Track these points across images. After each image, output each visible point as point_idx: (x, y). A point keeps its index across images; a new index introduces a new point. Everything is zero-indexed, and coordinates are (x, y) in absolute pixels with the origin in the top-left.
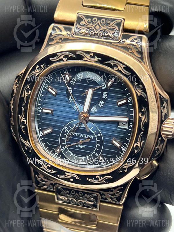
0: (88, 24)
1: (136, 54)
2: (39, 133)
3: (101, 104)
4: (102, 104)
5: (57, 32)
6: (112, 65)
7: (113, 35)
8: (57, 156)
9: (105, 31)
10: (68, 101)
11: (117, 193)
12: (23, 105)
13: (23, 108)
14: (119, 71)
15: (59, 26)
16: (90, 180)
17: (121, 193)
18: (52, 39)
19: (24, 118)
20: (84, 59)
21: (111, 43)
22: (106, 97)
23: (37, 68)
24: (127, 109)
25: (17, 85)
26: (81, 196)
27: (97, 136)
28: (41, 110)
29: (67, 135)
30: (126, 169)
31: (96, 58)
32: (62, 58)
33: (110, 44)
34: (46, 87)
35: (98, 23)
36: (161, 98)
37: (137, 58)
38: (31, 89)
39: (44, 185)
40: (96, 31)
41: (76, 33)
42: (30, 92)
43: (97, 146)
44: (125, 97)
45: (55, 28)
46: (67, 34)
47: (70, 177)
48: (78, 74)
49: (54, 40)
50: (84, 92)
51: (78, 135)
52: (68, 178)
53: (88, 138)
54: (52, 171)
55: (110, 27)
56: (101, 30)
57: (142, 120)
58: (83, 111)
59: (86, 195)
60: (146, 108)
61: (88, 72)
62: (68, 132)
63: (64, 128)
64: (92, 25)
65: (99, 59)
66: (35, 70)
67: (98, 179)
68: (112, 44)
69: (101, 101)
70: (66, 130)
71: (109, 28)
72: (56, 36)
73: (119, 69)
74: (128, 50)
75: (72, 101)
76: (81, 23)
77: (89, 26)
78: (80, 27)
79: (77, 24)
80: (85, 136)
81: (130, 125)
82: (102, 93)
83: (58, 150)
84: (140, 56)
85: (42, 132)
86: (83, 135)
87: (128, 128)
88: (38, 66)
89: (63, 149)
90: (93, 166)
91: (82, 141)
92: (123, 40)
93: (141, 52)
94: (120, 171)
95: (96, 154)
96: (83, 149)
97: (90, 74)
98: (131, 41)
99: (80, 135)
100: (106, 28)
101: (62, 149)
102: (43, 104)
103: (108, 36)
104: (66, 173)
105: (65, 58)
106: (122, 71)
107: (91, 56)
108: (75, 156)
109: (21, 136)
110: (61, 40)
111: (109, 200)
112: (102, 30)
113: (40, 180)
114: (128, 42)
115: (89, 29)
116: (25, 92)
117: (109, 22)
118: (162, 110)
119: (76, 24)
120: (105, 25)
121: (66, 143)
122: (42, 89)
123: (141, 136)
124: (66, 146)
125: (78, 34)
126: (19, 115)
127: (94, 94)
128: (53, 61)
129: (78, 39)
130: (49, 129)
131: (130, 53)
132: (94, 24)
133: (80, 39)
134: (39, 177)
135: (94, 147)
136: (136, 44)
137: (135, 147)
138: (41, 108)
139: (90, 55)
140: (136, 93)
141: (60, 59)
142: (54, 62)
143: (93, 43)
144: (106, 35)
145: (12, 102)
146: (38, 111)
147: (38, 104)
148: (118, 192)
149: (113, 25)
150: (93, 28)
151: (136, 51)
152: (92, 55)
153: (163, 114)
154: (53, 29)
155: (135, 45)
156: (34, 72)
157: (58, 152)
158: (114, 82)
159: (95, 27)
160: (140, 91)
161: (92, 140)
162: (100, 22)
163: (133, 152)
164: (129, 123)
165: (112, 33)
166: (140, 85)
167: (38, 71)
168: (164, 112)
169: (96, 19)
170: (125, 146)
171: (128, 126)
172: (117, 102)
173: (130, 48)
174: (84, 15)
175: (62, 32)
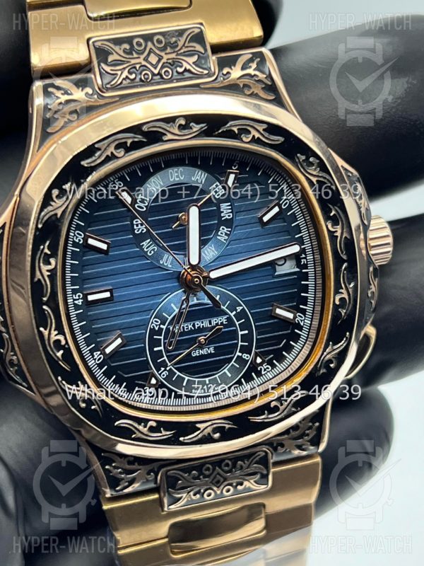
0: (128, 56)
1: (262, 94)
2: (93, 356)
3: (223, 235)
4: (226, 234)
5: (58, 98)
6: (237, 132)
7: (197, 66)
9: (173, 62)
10: (145, 256)
11: (310, 428)
12: (45, 299)
13: (45, 307)
14: (255, 141)
15: (58, 82)
16: (259, 419)
17: (317, 424)
18: (53, 117)
19: (56, 332)
20: (165, 138)
21: (197, 85)
22: (231, 214)
23: (54, 196)
24: (285, 226)
26: (227, 472)
27: (234, 313)
28: (81, 301)
29: (162, 338)
30: (333, 359)
31: (196, 128)
32: (112, 153)
33: (197, 89)
34: (79, 239)
35: (151, 49)
36: (348, 176)
38: (54, 255)
39: (131, 482)
40: (155, 68)
41: (108, 86)
42: (52, 261)
43: (241, 335)
45: (50, 89)
46: (87, 94)
47: (209, 429)
48: (149, 181)
49: (58, 119)
50: (177, 219)
51: (190, 327)
52: (206, 434)
53: (215, 327)
54: (164, 433)
55: (182, 51)
56: (164, 63)
57: (337, 236)
58: (190, 264)
59: (239, 462)
60: (338, 207)
61: (170, 170)
63: (152, 323)
64: (139, 58)
65: (202, 128)
66: (53, 203)
67: (276, 409)
68: (202, 86)
69: (221, 229)
70: (157, 325)
71: (179, 52)
72: (61, 107)
73: (254, 136)
74: (243, 92)
75: (153, 252)
76: (110, 58)
77: (133, 61)
78: (112, 70)
79: (103, 65)
80: (206, 324)
81: (302, 260)
82: (219, 208)
83: (153, 381)
84: (273, 97)
85: (99, 353)
86: (202, 323)
87: (298, 270)
88: (55, 192)
89: (164, 373)
91: (205, 336)
92: (225, 71)
93: (272, 88)
94: (320, 370)
95: (245, 356)
96: (210, 355)
97: (176, 172)
98: (243, 69)
99: (194, 326)
100: (173, 56)
101: (160, 374)
102: (82, 282)
103: (186, 71)
104: (198, 425)
105: (118, 151)
106: (264, 139)
107: (180, 125)
108: (197, 380)
109: (60, 378)
110: (75, 116)
112: (167, 63)
113: (120, 473)
114: (236, 73)
115: (135, 68)
116: (41, 264)
117: (174, 39)
118: (359, 202)
119: (99, 65)
120: (169, 48)
121: (165, 358)
122: (70, 248)
123: (344, 273)
124: (167, 364)
125: (114, 88)
126: (42, 329)
127: (202, 217)
128: (91, 167)
129: (118, 99)
130: (116, 339)
131: (249, 95)
132: (142, 53)
133: (122, 97)
134: (116, 468)
135: (236, 341)
136: (257, 73)
137: (337, 303)
138: (79, 296)
139: (178, 125)
140: (307, 179)
141: (108, 156)
142: (93, 169)
143: (158, 97)
144: (180, 70)
146: (74, 304)
147: (69, 288)
148: (311, 424)
149: (186, 45)
150: (144, 63)
151: (263, 88)
152: (183, 122)
153: (363, 210)
154: (46, 93)
155: (255, 75)
156: (50, 208)
157: (153, 385)
158: (240, 174)
159: (146, 59)
160: (314, 173)
161: (225, 326)
162: (154, 45)
163: (336, 316)
164: (296, 257)
165: (194, 63)
166: (311, 159)
167: (59, 202)
168: (362, 205)
169: (142, 41)
170: (304, 312)
171: (298, 265)
172: (261, 219)
173: (245, 86)
174: (108, 40)
175: (71, 94)
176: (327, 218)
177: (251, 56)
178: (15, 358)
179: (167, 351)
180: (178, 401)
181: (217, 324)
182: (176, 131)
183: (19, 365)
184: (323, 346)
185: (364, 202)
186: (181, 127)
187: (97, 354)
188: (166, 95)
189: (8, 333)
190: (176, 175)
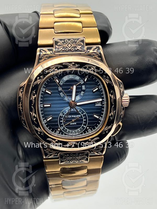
1: (98, 58)
2: (44, 121)
4: (83, 94)
5: (43, 53)
6: (88, 68)
7: (81, 48)
8: (58, 134)
9: (75, 47)
10: (60, 96)
12: (32, 105)
13: (32, 107)
15: (44, 49)
18: (41, 58)
19: (34, 114)
20: (68, 67)
21: (80, 54)
22: (85, 89)
23: (38, 79)
24: (99, 93)
25: (23, 93)
26: (77, 156)
27: (83, 114)
28: (42, 106)
29: (63, 118)
30: (107, 130)
31: (77, 65)
33: (80, 55)
34: (44, 90)
35: (69, 43)
36: (118, 82)
37: (99, 60)
38: (36, 94)
39: (51, 155)
40: (70, 48)
41: (57, 51)
42: (35, 95)
43: (84, 121)
44: (97, 86)
45: (41, 51)
46: (51, 53)
48: (64, 77)
49: (42, 58)
50: (70, 88)
51: (71, 117)
55: (77, 44)
56: (72, 47)
57: (112, 98)
58: (72, 100)
59: (80, 154)
60: (113, 90)
61: (70, 75)
62: (63, 116)
63: (61, 114)
64: (66, 45)
65: (79, 66)
66: (37, 80)
67: (90, 141)
69: (82, 92)
72: (43, 55)
74: (92, 57)
75: (63, 96)
76: (58, 44)
77: (64, 46)
78: (58, 47)
79: (56, 45)
80: (75, 116)
82: (82, 86)
83: (59, 130)
84: (100, 59)
87: (101, 105)
88: (38, 78)
89: (62, 128)
90: (84, 134)
91: (74, 120)
92: (88, 51)
93: (100, 56)
94: (103, 133)
95: (84, 126)
96: (75, 125)
98: (93, 51)
99: (71, 116)
100: (75, 45)
102: (43, 101)
103: (78, 50)
104: (69, 143)
108: (71, 131)
109: (34, 125)
110: (47, 58)
111: (96, 154)
113: (48, 152)
114: (91, 51)
116: (33, 96)
117: (76, 41)
118: (121, 89)
119: (55, 46)
120: (74, 43)
121: (63, 124)
122: (41, 92)
123: (113, 108)
124: (63, 126)
125: (58, 52)
126: (31, 112)
127: (77, 88)
130: (50, 117)
131: (94, 58)
133: (60, 55)
134: (47, 151)
135: (82, 122)
136: (97, 52)
137: (110, 115)
140: (105, 82)
142: (49, 73)
143: (69, 56)
144: (76, 49)
145: (21, 105)
147: (40, 102)
149: (79, 43)
150: (67, 46)
151: (98, 56)
152: (74, 63)
153: (122, 92)
156: (36, 82)
157: (59, 131)
158: (88, 78)
159: (68, 45)
160: (108, 81)
161: (80, 118)
162: (71, 42)
163: (109, 119)
164: (102, 102)
165: (80, 48)
166: (107, 77)
167: (39, 80)
168: (121, 90)
169: (67, 40)
170: (102, 117)
171: (102, 104)
172: (93, 91)
173: (93, 55)
174: (58, 39)
175: (46, 52)
176: (110, 93)
177: (96, 47)
178: (24, 119)
179: (63, 122)
180: (65, 136)
181: (78, 117)
182: (72, 66)
183: (25, 121)
184: (105, 127)
185: (122, 90)
186: (73, 65)
187: (45, 120)
188: (71, 56)
189: (23, 112)
190: (71, 77)
